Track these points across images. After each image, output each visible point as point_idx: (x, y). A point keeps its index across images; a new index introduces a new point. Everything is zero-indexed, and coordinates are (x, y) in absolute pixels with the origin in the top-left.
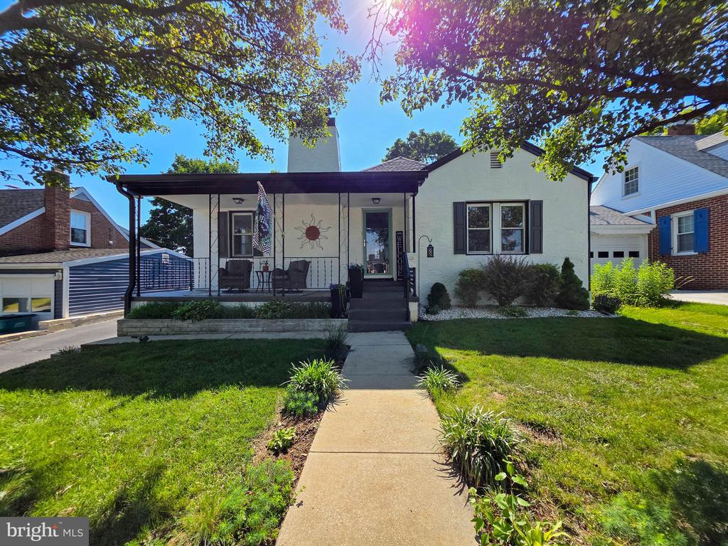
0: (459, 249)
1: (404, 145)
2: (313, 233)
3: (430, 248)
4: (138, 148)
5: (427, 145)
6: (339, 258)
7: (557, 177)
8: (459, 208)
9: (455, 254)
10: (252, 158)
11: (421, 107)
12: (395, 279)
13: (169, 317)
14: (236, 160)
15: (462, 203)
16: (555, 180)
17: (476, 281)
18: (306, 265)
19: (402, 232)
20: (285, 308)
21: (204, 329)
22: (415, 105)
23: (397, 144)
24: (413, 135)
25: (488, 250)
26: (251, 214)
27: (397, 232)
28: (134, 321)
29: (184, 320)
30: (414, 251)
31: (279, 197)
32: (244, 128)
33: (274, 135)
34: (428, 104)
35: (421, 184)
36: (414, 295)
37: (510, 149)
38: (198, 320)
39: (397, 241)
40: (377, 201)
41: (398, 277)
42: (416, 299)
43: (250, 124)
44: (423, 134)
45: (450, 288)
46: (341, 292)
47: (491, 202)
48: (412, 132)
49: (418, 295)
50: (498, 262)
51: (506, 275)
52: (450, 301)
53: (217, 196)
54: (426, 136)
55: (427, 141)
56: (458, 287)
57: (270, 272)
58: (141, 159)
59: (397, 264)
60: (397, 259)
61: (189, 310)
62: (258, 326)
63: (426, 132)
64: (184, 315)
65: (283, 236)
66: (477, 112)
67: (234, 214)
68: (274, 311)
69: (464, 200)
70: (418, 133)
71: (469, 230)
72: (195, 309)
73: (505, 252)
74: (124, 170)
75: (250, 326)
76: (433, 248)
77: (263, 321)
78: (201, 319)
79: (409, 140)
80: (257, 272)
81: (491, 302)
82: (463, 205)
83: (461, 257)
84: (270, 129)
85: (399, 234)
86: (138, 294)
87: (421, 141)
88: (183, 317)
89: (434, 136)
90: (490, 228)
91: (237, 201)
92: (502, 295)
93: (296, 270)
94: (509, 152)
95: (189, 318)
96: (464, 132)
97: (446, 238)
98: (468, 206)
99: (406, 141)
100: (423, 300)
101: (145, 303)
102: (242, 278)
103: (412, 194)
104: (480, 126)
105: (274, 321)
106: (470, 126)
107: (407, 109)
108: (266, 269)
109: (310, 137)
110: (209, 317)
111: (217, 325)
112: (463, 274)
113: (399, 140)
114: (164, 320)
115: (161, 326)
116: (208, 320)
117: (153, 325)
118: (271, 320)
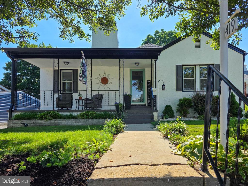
0: (179, 89)
1: (152, 38)
2: (105, 81)
3: (164, 85)
4: (34, 32)
5: (165, 38)
6: (119, 91)
7: (217, 48)
8: (179, 68)
9: (177, 91)
10: (80, 39)
11: (157, 18)
12: (147, 105)
13: (35, 118)
14: (73, 40)
15: (180, 65)
16: (216, 49)
17: (187, 103)
18: (102, 96)
19: (150, 81)
20: (93, 114)
21: (52, 124)
22: (155, 16)
23: (148, 37)
24: (157, 32)
25: (194, 89)
26: (72, 71)
27: (148, 81)
28: (16, 120)
29: (42, 119)
30: (156, 88)
31: (89, 60)
32: (78, 25)
33: (90, 29)
34: (159, 16)
35: (159, 54)
36: (156, 109)
37: (197, 36)
38: (49, 120)
39: (148, 85)
40: (138, 64)
41: (148, 104)
42: (157, 111)
43: (80, 23)
44: (163, 32)
45: (174, 108)
46: (120, 106)
47: (195, 65)
48: (157, 31)
49: (157, 109)
50: (198, 94)
51: (200, 100)
52: (174, 114)
53: (57, 59)
54: (165, 33)
55: (165, 35)
56: (178, 107)
57: (83, 100)
58: (35, 37)
59: (148, 97)
60: (148, 94)
61: (45, 115)
62: (79, 122)
63: (164, 30)
64: (42, 117)
65: (91, 80)
66: (182, 20)
67: (62, 71)
68: (87, 115)
69: (181, 64)
70: (160, 31)
71: (184, 79)
72: (47, 114)
73: (201, 90)
74: (28, 42)
75: (76, 123)
76: (165, 86)
77: (82, 120)
78: (51, 119)
79: (155, 35)
80: (76, 100)
81: (195, 115)
82: (181, 66)
83: (180, 93)
84: (89, 26)
85: (149, 82)
86: (16, 109)
87: (162, 36)
88: (42, 118)
89: (169, 33)
90: (195, 78)
91: (66, 63)
92: (199, 110)
93: (97, 98)
94: (197, 37)
95: (45, 119)
96: (177, 29)
97: (172, 83)
98: (184, 67)
99: (153, 36)
100: (161, 113)
101: (19, 113)
102: (68, 102)
103: (155, 59)
104: (184, 26)
105: (87, 120)
106: (179, 26)
107: (151, 18)
108: (80, 98)
109: (108, 30)
110: (55, 118)
111: (59, 122)
112: (180, 100)
113: (149, 35)
114: (32, 120)
115: (30, 123)
116: (54, 120)
117: (26, 122)
118: (86, 120)
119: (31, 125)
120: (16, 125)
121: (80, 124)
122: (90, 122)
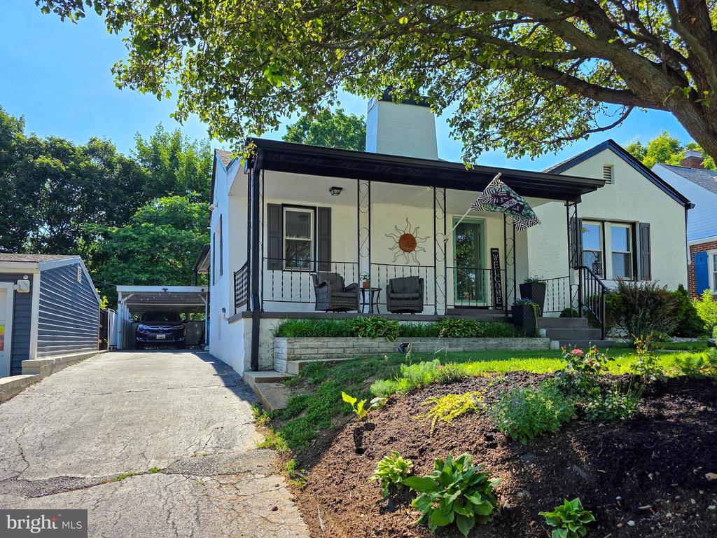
2: (408, 243)
12: (491, 307)
19: (497, 250)
27: (492, 249)
39: (492, 260)
41: (496, 306)
47: (603, 222)
59: (495, 289)
60: (494, 282)
69: (580, 216)
82: (580, 221)
85: (495, 252)
90: (601, 249)
114: (349, 338)
115: (345, 346)
116: (402, 338)
117: (335, 344)
118: (473, 339)
119: (348, 351)
120: (309, 351)
121: (461, 349)
122: (480, 345)
